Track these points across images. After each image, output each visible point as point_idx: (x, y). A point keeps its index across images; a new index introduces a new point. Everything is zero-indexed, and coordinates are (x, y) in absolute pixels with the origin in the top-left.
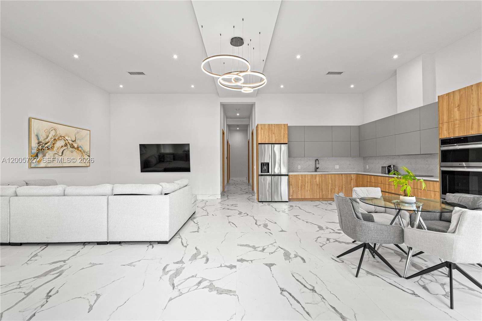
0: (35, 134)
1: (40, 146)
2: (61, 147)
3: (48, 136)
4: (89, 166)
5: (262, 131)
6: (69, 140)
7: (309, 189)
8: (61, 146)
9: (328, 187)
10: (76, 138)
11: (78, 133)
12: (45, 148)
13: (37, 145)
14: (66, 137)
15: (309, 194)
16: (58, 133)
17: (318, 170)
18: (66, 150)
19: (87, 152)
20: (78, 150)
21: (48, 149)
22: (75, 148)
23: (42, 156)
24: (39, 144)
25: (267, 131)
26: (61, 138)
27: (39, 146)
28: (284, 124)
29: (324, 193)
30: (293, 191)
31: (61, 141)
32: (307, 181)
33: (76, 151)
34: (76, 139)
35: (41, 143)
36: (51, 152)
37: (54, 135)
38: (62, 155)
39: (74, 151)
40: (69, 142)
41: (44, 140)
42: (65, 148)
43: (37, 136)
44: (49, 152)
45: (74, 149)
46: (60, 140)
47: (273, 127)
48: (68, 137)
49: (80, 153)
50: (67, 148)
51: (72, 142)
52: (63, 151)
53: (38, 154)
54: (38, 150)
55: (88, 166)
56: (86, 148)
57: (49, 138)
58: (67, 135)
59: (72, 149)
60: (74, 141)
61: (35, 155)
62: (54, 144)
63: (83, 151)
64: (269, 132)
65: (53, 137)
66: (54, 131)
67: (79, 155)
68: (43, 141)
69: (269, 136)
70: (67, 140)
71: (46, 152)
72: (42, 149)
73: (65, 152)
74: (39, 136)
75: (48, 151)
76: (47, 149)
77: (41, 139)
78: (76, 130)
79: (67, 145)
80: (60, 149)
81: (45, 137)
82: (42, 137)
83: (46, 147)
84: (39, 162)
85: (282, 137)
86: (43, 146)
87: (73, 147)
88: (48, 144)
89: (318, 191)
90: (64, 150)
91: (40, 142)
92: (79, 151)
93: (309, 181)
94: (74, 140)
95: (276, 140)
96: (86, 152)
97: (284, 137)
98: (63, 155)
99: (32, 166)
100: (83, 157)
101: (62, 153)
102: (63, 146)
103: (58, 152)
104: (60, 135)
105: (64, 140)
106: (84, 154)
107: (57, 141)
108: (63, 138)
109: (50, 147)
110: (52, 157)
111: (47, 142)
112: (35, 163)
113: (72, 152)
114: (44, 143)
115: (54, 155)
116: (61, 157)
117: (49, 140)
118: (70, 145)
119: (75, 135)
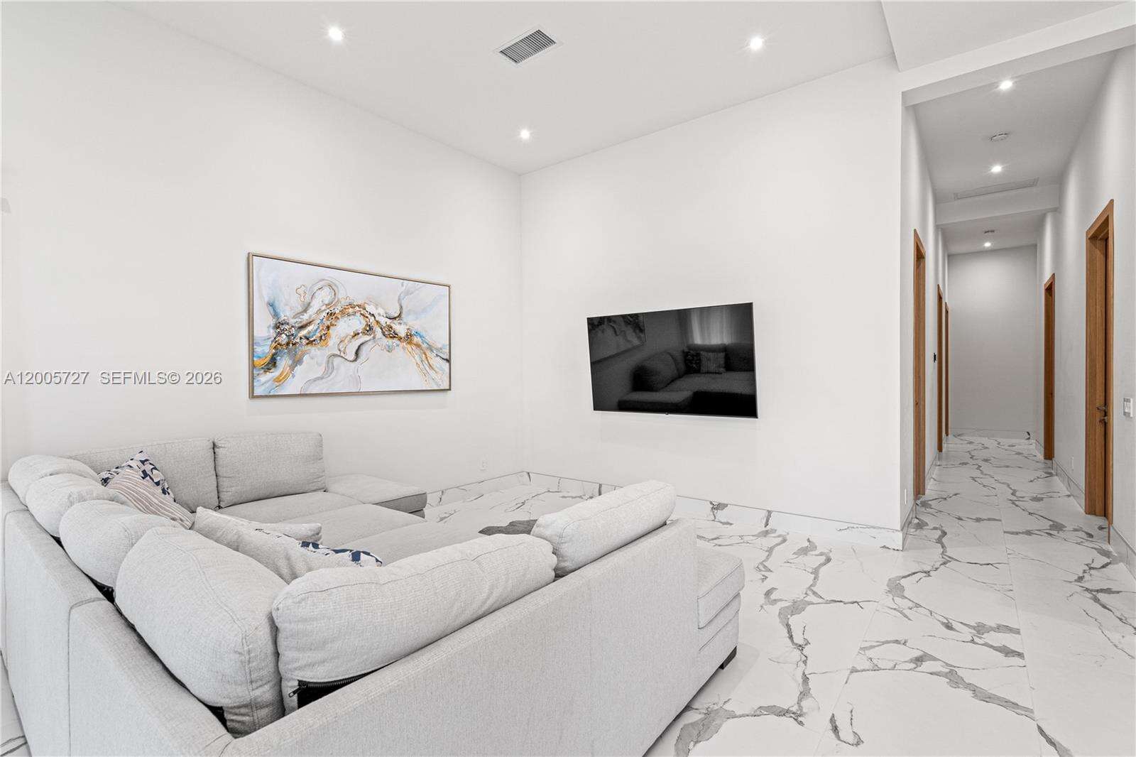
0: (266, 299)
1: (284, 336)
2: (353, 337)
3: (310, 303)
4: (450, 389)
6: (379, 314)
8: (352, 334)
10: (401, 307)
11: (408, 293)
12: (298, 341)
13: (272, 333)
14: (367, 306)
16: (341, 295)
18: (370, 343)
19: (441, 349)
20: (410, 343)
21: (307, 344)
22: (400, 339)
23: (290, 362)
24: (278, 327)
26: (352, 308)
27: (279, 334)
31: (351, 318)
33: (404, 348)
34: (404, 311)
35: (287, 327)
36: (318, 353)
37: (327, 302)
38: (355, 360)
39: (398, 345)
40: (377, 322)
41: (294, 317)
42: (367, 338)
43: (271, 305)
44: (313, 350)
45: (398, 342)
46: (349, 315)
48: (377, 306)
49: (418, 351)
50: (374, 338)
51: (389, 321)
52: (359, 347)
53: (275, 359)
54: (278, 346)
55: (448, 390)
56: (440, 339)
57: (311, 311)
58: (370, 300)
59: (390, 341)
60: (395, 318)
61: (267, 360)
62: (328, 328)
65: (324, 308)
66: (327, 289)
67: (414, 358)
68: (292, 321)
70: (373, 315)
71: (303, 354)
72: (288, 344)
73: (365, 349)
74: (277, 304)
75: (309, 347)
76: (304, 341)
77: (286, 314)
78: (402, 285)
79: (371, 329)
80: (350, 342)
81: (300, 309)
82: (287, 308)
83: (301, 338)
84: (279, 381)
86: (293, 335)
87: (395, 335)
88: (310, 328)
90: (362, 344)
91: (282, 324)
92: (414, 348)
94: (396, 315)
96: (437, 349)
98: (359, 360)
99: (258, 392)
100: (426, 362)
101: (357, 353)
102: (358, 334)
103: (342, 349)
104: (348, 301)
105: (362, 314)
106: (428, 353)
107: (337, 318)
108: (357, 308)
109: (314, 338)
110: (324, 365)
111: (304, 323)
112: (267, 385)
113: (389, 350)
114: (297, 325)
115: (328, 361)
116: (353, 365)
117: (310, 316)
118: (381, 329)
119: (399, 299)
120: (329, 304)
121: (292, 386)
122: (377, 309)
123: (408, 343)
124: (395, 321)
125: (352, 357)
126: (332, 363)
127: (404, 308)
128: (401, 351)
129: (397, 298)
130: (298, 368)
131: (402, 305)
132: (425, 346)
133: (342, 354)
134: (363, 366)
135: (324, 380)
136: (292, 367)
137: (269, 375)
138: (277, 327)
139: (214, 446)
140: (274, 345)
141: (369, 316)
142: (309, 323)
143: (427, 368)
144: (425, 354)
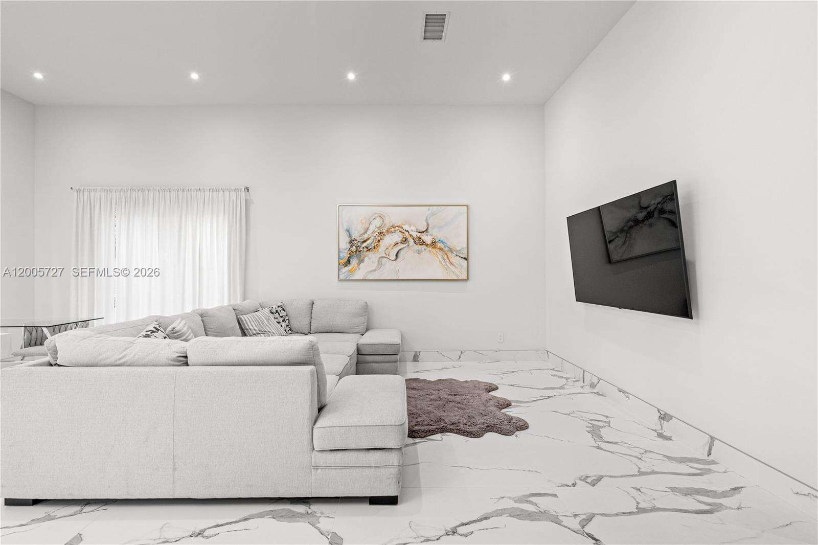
0: (345, 229)
1: (354, 247)
2: (395, 246)
3: (368, 228)
4: (468, 279)
6: (412, 231)
8: (394, 244)
10: (428, 225)
11: (433, 214)
13: (348, 246)
14: (403, 226)
16: (387, 221)
18: (406, 249)
19: (460, 251)
20: (435, 247)
21: (367, 251)
22: (427, 245)
23: (358, 261)
26: (394, 228)
27: (352, 246)
31: (393, 234)
33: (430, 251)
34: (431, 226)
35: (356, 242)
36: (373, 256)
37: (378, 226)
38: (396, 260)
39: (425, 249)
40: (411, 235)
41: (360, 236)
42: (403, 246)
43: (348, 231)
44: (370, 254)
45: (425, 247)
46: (392, 232)
48: (410, 225)
49: (441, 253)
50: (408, 245)
51: (419, 234)
52: (398, 251)
53: (350, 260)
54: (351, 253)
55: (464, 280)
56: (459, 243)
57: (369, 232)
58: (406, 223)
59: (420, 247)
60: (423, 232)
61: (346, 260)
62: (379, 241)
63: (447, 249)
65: (377, 229)
66: (378, 219)
67: (438, 257)
68: (358, 239)
70: (408, 231)
71: (365, 257)
72: (356, 251)
73: (401, 253)
74: (350, 231)
75: (367, 253)
76: (365, 249)
77: (355, 235)
78: (429, 210)
79: (406, 240)
80: (392, 249)
81: (363, 232)
82: (356, 232)
83: (363, 248)
84: (352, 271)
86: (359, 246)
87: (423, 243)
88: (368, 242)
90: (400, 250)
91: (354, 241)
92: (438, 250)
94: (424, 230)
96: (456, 251)
98: (398, 260)
99: (342, 278)
100: (448, 260)
101: (397, 255)
102: (398, 243)
103: (387, 253)
104: (391, 224)
105: (400, 231)
106: (449, 254)
107: (384, 235)
108: (397, 228)
109: (371, 247)
110: (376, 263)
111: (365, 239)
112: (346, 273)
113: (419, 252)
114: (361, 241)
115: (379, 261)
116: (394, 262)
117: (369, 235)
118: (413, 239)
119: (426, 219)
120: (380, 227)
122: (410, 227)
123: (433, 248)
124: (423, 234)
125: (394, 258)
126: (382, 262)
127: (430, 224)
128: (427, 253)
129: (425, 218)
130: (362, 265)
131: (429, 222)
133: (387, 256)
134: (401, 263)
135: (376, 272)
136: (359, 264)
137: (347, 269)
138: (350, 242)
139: (312, 303)
140: (349, 252)
141: (405, 232)
142: (368, 239)
143: (448, 265)
144: (446, 254)
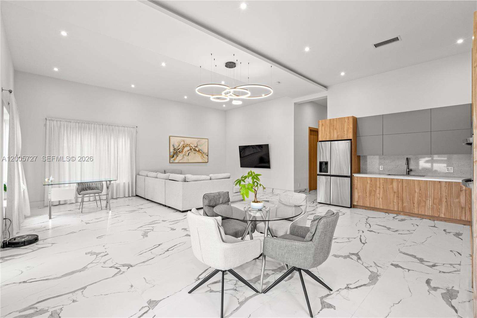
1: (175, 151)
3: (180, 145)
5: (323, 128)
7: (381, 197)
8: (187, 150)
9: (414, 197)
12: (178, 152)
13: (173, 151)
15: (381, 203)
16: (185, 143)
17: (412, 173)
18: (191, 152)
19: (206, 153)
25: (328, 127)
26: (187, 145)
28: (348, 117)
29: (405, 204)
30: (359, 197)
32: (378, 186)
33: (198, 153)
34: (198, 145)
36: (181, 154)
37: (183, 144)
40: (192, 148)
43: (173, 145)
46: (187, 147)
47: (335, 122)
48: (192, 145)
53: (174, 156)
54: (174, 153)
55: (207, 162)
56: (206, 150)
58: (191, 143)
59: (195, 152)
60: (196, 147)
61: (172, 156)
62: (183, 149)
64: (330, 128)
66: (183, 142)
67: (200, 155)
68: (177, 148)
69: (330, 133)
71: (179, 154)
72: (176, 153)
73: (190, 154)
78: (198, 140)
80: (187, 152)
81: (178, 146)
82: (176, 146)
84: (174, 160)
85: (346, 132)
87: (196, 150)
89: (395, 201)
90: (189, 152)
91: (175, 149)
92: (200, 153)
93: (382, 187)
95: (338, 136)
97: (348, 131)
99: (171, 162)
100: (203, 156)
101: (188, 154)
102: (189, 150)
103: (185, 154)
106: (203, 154)
107: (185, 147)
108: (189, 145)
109: (181, 151)
110: (182, 157)
112: (172, 160)
113: (195, 154)
116: (187, 157)
117: (180, 147)
121: (176, 161)
126: (184, 156)
129: (197, 142)
130: (178, 157)
132: (202, 152)
134: (189, 157)
135: (182, 160)
136: (177, 157)
139: (165, 171)
142: (180, 149)
143: (203, 158)
